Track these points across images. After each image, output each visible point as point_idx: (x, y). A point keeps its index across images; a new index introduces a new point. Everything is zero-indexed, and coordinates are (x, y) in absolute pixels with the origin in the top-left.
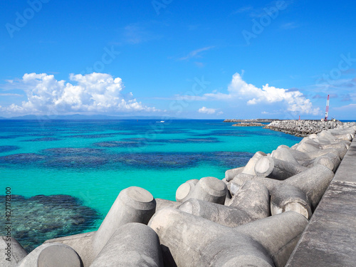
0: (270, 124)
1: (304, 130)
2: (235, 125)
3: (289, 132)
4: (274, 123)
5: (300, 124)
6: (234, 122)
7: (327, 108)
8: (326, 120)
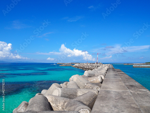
0: (75, 65)
1: (87, 67)
2: (60, 66)
3: (81, 69)
4: (76, 64)
5: (86, 65)
6: (61, 64)
7: (97, 58)
8: (97, 63)
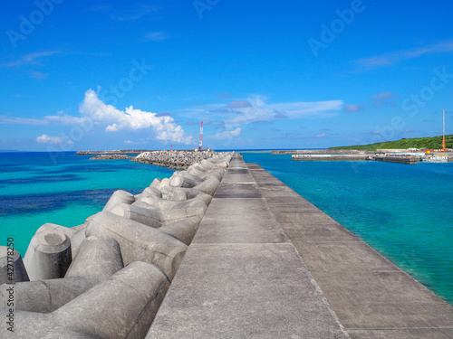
0: (139, 156)
1: (178, 161)
2: (94, 158)
3: (162, 165)
4: (142, 154)
5: (174, 155)
7: (201, 136)
8: (200, 150)
